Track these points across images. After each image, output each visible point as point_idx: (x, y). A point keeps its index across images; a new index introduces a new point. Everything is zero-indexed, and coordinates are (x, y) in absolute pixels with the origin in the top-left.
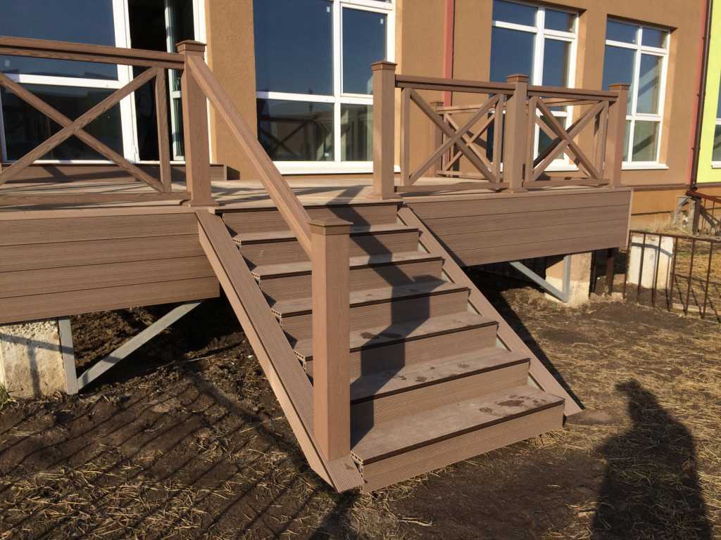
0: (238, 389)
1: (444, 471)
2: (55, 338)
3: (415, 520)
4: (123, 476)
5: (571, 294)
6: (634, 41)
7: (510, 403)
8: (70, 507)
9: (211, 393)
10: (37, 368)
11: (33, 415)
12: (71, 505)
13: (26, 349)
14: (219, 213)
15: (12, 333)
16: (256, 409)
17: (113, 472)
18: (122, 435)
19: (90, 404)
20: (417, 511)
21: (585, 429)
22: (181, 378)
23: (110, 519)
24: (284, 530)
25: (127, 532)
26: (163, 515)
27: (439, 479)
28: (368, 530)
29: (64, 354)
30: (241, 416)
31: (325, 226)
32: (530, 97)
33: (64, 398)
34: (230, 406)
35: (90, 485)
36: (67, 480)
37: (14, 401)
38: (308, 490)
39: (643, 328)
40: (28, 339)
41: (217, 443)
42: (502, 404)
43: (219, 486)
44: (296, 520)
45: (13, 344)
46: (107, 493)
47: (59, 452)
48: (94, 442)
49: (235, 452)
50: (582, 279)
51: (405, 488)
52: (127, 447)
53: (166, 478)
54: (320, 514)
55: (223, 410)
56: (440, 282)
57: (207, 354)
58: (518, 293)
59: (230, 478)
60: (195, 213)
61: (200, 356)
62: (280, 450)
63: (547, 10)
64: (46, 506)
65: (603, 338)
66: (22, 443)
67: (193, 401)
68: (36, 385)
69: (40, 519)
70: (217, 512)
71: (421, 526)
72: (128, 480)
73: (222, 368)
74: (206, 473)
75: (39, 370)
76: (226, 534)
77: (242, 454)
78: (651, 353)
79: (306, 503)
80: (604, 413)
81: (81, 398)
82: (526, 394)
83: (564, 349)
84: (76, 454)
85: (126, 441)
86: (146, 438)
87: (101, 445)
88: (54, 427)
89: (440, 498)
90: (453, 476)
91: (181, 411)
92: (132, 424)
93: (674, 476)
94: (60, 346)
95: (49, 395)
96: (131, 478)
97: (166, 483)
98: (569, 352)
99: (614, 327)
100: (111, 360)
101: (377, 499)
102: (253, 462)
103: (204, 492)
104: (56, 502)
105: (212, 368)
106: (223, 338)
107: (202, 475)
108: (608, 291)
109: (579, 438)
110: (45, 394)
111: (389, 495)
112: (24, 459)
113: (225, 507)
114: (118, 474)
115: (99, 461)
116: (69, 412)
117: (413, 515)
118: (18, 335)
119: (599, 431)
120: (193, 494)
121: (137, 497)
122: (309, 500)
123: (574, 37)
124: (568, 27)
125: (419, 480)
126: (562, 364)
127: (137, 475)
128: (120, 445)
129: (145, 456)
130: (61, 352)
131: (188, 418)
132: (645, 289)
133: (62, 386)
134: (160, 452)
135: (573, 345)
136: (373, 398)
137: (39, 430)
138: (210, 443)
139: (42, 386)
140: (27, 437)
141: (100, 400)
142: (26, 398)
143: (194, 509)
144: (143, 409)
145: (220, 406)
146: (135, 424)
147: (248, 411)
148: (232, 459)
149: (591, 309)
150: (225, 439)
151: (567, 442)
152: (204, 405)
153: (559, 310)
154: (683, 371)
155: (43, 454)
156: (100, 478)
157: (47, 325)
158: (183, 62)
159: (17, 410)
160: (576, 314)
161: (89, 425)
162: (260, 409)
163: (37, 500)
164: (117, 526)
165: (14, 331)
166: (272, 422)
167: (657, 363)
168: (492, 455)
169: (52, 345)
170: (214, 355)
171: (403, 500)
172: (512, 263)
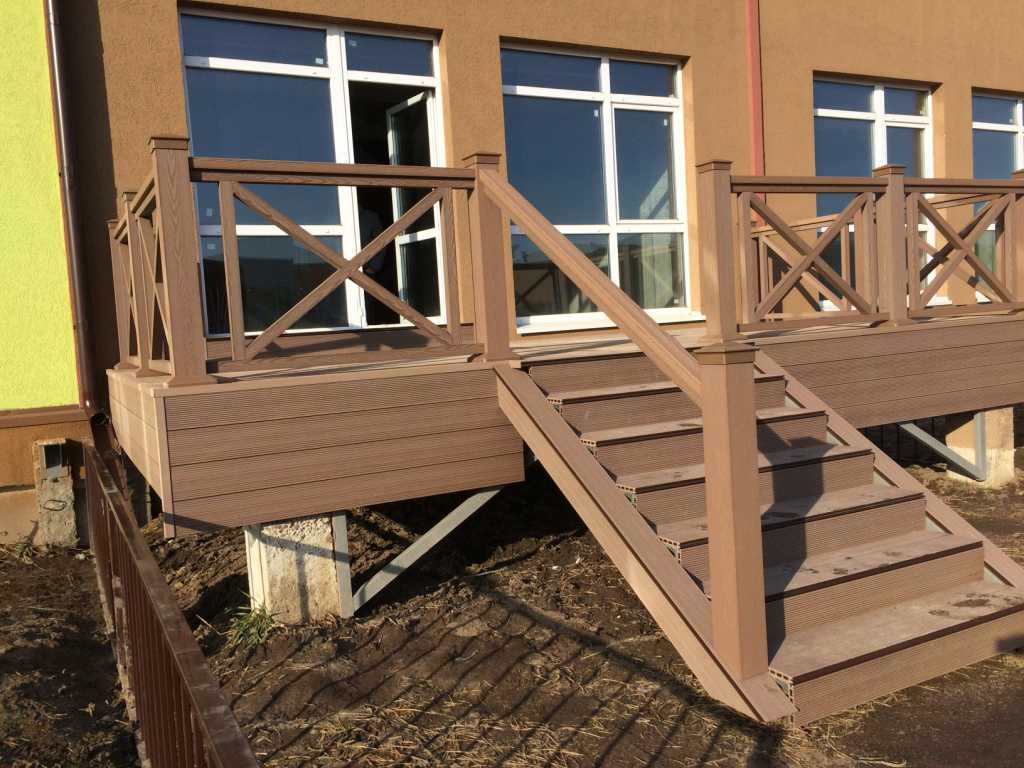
0: (558, 606)
1: (893, 699)
2: (328, 540)
3: (879, 760)
4: (449, 714)
5: (990, 469)
6: (1011, 121)
7: (971, 603)
8: (397, 752)
9: (523, 611)
10: (306, 582)
11: (308, 643)
12: (398, 749)
13: (294, 556)
14: (525, 368)
15: (279, 535)
16: (593, 629)
17: (435, 710)
18: (428, 666)
19: (372, 629)
20: (876, 749)
22: (476, 596)
26: (524, 759)
27: (892, 710)
29: (338, 563)
30: (575, 638)
31: (726, 352)
32: (909, 194)
33: (338, 622)
34: (554, 626)
35: (411, 726)
36: (379, 720)
37: (282, 626)
38: (709, 726)
40: (297, 543)
41: (557, 672)
42: (960, 605)
43: (585, 724)
44: (708, 763)
45: (279, 549)
46: (438, 736)
47: (354, 689)
48: (393, 675)
49: (585, 682)
50: (1003, 446)
51: (848, 722)
52: (441, 679)
53: (508, 715)
54: (739, 755)
55: (548, 633)
56: (828, 445)
57: (498, 566)
59: (595, 713)
60: (494, 369)
61: (489, 569)
62: (649, 680)
63: (885, 89)
64: (366, 752)
66: (303, 677)
67: (503, 623)
68: (304, 605)
70: (596, 754)
72: (458, 719)
73: (525, 581)
74: (559, 707)
75: (308, 584)
77: (596, 684)
79: (714, 741)
81: (359, 622)
82: (989, 591)
83: (1003, 541)
84: (375, 689)
85: (435, 673)
86: (461, 668)
87: (404, 678)
88: (336, 657)
90: (909, 705)
91: (492, 635)
92: (434, 652)
94: (334, 551)
95: (319, 619)
96: (462, 716)
97: (510, 721)
98: (1013, 545)
100: (393, 570)
101: (813, 736)
102: (617, 695)
103: (568, 730)
104: (376, 746)
106: (509, 547)
107: (554, 711)
110: (315, 617)
112: (315, 695)
113: (603, 748)
114: (441, 712)
115: (410, 696)
116: (349, 640)
117: (877, 754)
118: (287, 537)
120: (553, 733)
121: (480, 738)
122: (715, 738)
123: (928, 120)
124: (916, 109)
125: (863, 712)
127: (467, 714)
128: (429, 678)
129: (468, 690)
130: (335, 559)
131: (507, 643)
133: (335, 608)
134: (487, 683)
135: (1015, 536)
136: (782, 596)
137: (320, 663)
138: (548, 671)
139: (311, 606)
140: (309, 670)
141: (384, 623)
142: (292, 623)
144: (442, 633)
145: (542, 627)
146: (438, 652)
147: (584, 632)
149: (1021, 488)
150: (566, 667)
152: (519, 626)
153: (975, 492)
155: (333, 692)
156: (419, 717)
157: (319, 523)
158: (473, 179)
159: (286, 637)
160: (1001, 497)
161: (378, 655)
162: (600, 629)
163: (351, 744)
165: (281, 531)
168: (957, 678)
169: (324, 550)
170: (505, 568)
171: (850, 736)
172: (902, 426)
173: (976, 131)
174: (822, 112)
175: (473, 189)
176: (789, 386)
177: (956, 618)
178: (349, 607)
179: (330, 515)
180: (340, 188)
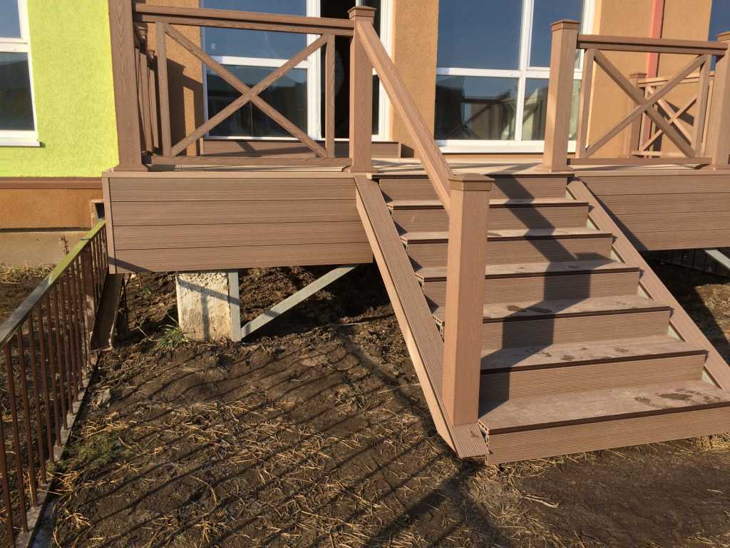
0: (383, 354)
2: (225, 288)
3: (540, 499)
4: (266, 415)
7: (674, 396)
8: (215, 435)
9: (356, 354)
10: (208, 314)
11: (201, 355)
12: (217, 433)
13: (200, 296)
14: (376, 179)
15: (189, 280)
16: (397, 373)
17: (258, 411)
18: (272, 381)
19: (250, 351)
20: (545, 491)
22: (333, 338)
23: (246, 450)
24: (402, 485)
25: (258, 463)
26: (292, 454)
27: (578, 465)
28: (487, 500)
29: (231, 304)
30: (381, 378)
31: (464, 181)
33: (228, 343)
34: (373, 368)
35: (235, 419)
36: (217, 412)
37: (187, 341)
38: (433, 453)
40: (202, 288)
41: (353, 399)
42: (664, 396)
43: (348, 437)
44: (415, 479)
45: (189, 290)
46: (249, 428)
47: (216, 389)
48: (246, 384)
49: (369, 409)
51: (536, 467)
52: (274, 391)
53: (302, 423)
54: (440, 477)
55: (365, 371)
56: (607, 260)
57: (360, 321)
58: (718, 288)
59: (360, 431)
60: (354, 178)
62: (413, 414)
64: (196, 431)
66: (186, 377)
67: (340, 360)
68: (206, 330)
69: (188, 441)
70: (341, 459)
71: (546, 506)
72: (268, 420)
73: (372, 334)
74: (339, 423)
75: (210, 316)
76: (346, 480)
77: (376, 412)
79: (428, 464)
81: (243, 346)
82: (698, 389)
84: (229, 391)
85: (274, 386)
86: (291, 386)
87: (252, 387)
88: (216, 366)
89: (573, 483)
90: (593, 463)
91: (326, 367)
92: (282, 373)
94: (228, 296)
95: (216, 339)
96: (272, 418)
97: (300, 427)
100: (271, 314)
101: (503, 473)
102: (384, 421)
103: (333, 439)
104: (204, 429)
105: (362, 333)
106: (379, 308)
107: (334, 426)
110: (213, 338)
111: (516, 471)
112: (187, 390)
113: (349, 455)
114: (261, 413)
115: (247, 400)
116: (231, 357)
117: (540, 494)
118: (195, 283)
120: (323, 441)
121: (273, 435)
122: (431, 462)
125: (554, 462)
127: (276, 417)
128: (268, 389)
129: (287, 401)
130: (229, 302)
131: (331, 374)
133: (228, 334)
134: (301, 400)
136: (509, 370)
137: (203, 368)
138: (347, 397)
139: (211, 331)
140: (193, 373)
141: (258, 349)
142: (197, 340)
143: (319, 453)
144: (293, 361)
145: (363, 366)
146: (285, 373)
147: (389, 375)
148: (365, 415)
150: (362, 397)
152: (349, 364)
155: (202, 388)
156: (245, 414)
157: (219, 276)
158: (353, 29)
159: (187, 349)
161: (246, 369)
162: (400, 374)
163: (189, 425)
164: (251, 457)
166: (410, 387)
169: (222, 295)
170: (368, 323)
171: (531, 479)
175: (352, 37)
176: (593, 211)
177: (653, 406)
178: (238, 335)
179: (227, 271)
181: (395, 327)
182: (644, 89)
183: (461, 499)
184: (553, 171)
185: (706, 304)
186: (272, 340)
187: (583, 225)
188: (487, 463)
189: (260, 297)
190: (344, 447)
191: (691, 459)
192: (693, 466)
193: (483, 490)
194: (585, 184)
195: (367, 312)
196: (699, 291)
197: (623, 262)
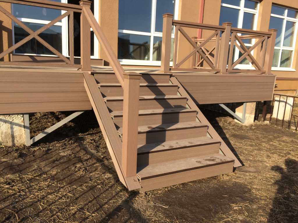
0: (96, 149)
1: (178, 186)
2: (22, 122)
3: (161, 205)
4: (42, 179)
5: (246, 120)
6: (283, 15)
7: (210, 160)
8: (17, 189)
9: (85, 149)
10: (14, 134)
11: (10, 153)
12: (18, 189)
13: (9, 125)
15: (4, 118)
16: (102, 157)
17: (38, 177)
18: (45, 163)
19: (35, 150)
20: (163, 201)
21: (243, 174)
22: (74, 143)
23: (33, 195)
24: (105, 205)
25: (39, 201)
26: (55, 195)
27: (175, 189)
28: (140, 207)
29: (26, 129)
30: (96, 159)
31: (129, 75)
32: (232, 33)
33: (24, 147)
34: (92, 155)
35: (28, 182)
36: (18, 179)
37: (3, 147)
38: (118, 189)
39: (276, 135)
40: (11, 122)
41: (83, 169)
42: (206, 160)
43: (81, 186)
44: (110, 201)
45: (4, 123)
46: (34, 185)
47: (18, 168)
48: (33, 165)
49: (91, 173)
50: (251, 113)
51: (160, 192)
52: (46, 168)
53: (60, 181)
54: (121, 199)
55: (89, 156)
56: (185, 108)
57: (87, 135)
58: (223, 119)
59: (86, 183)
60: (83, 73)
61: (84, 135)
62: (110, 174)
64: (8, 188)
65: (258, 138)
66: (3, 163)
67: (77, 152)
68: (13, 141)
69: (4, 193)
70: (77, 196)
71: (164, 207)
72: (44, 181)
74: (77, 180)
75: (15, 135)
76: (80, 204)
77: (93, 174)
78: (278, 145)
79: (116, 194)
80: (252, 168)
81: (32, 148)
82: (218, 157)
83: (239, 141)
84: (25, 169)
85: (46, 166)
86: (54, 165)
87: (36, 166)
88: (18, 157)
89: (174, 197)
90: (181, 188)
91: (71, 155)
92: (50, 159)
93: (280, 195)
94: (24, 125)
96: (45, 180)
97: (59, 183)
98: (242, 143)
99: (264, 134)
100: (45, 133)
101: (147, 195)
102: (97, 177)
103: (74, 187)
104: (12, 187)
105: (87, 140)
106: (95, 129)
107: (75, 181)
108: (263, 120)
109: (239, 177)
110: (17, 145)
111: (152, 194)
112: (3, 169)
113: (81, 194)
114: (40, 178)
115: (33, 172)
116: (25, 153)
117: (162, 203)
118: (7, 119)
119: (249, 175)
120: (69, 188)
121: (46, 187)
122: (117, 193)
123: (257, 11)
124: (254, 8)
125: (166, 189)
126: (238, 147)
127: (47, 179)
128: (44, 167)
129: (52, 172)
130: (24, 128)
131: (73, 158)
132: (279, 120)
133: (24, 143)
134: (59, 171)
135: (244, 140)
136: (149, 153)
137: (12, 159)
138: (80, 168)
139: (16, 141)
140: (6, 161)
141: (39, 149)
142: (9, 146)
143: (68, 194)
144: (56, 154)
145: (88, 154)
146: (52, 159)
147: (99, 157)
148: (89, 175)
149: (254, 126)
150: (88, 168)
151: (234, 179)
152: (82, 154)
153: (240, 126)
154: (291, 154)
155: (11, 168)
156: (33, 179)
157: (19, 116)
159: (4, 150)
160: (247, 128)
161: (33, 158)
162: (104, 157)
163: (4, 185)
164: (35, 198)
165: (5, 118)
166: (108, 162)
167: (279, 150)
168: (200, 181)
169: (21, 125)
170: (90, 135)
171: (158, 197)
172: (220, 105)
173: (271, 16)
174: (224, 5)
175: (81, 13)
176: (179, 89)
177: (203, 164)
178: (29, 143)
179: (23, 114)
180: (62, 11)
181: (102, 137)
182: (197, 43)
183: (130, 208)
184: (164, 73)
185: (220, 124)
186: (46, 145)
187: (176, 94)
188: (140, 192)
189: (40, 126)
190: (79, 190)
191: (216, 184)
192: (217, 187)
193: (139, 203)
194: (176, 78)
195: (90, 131)
196: (217, 120)
197: (191, 108)
